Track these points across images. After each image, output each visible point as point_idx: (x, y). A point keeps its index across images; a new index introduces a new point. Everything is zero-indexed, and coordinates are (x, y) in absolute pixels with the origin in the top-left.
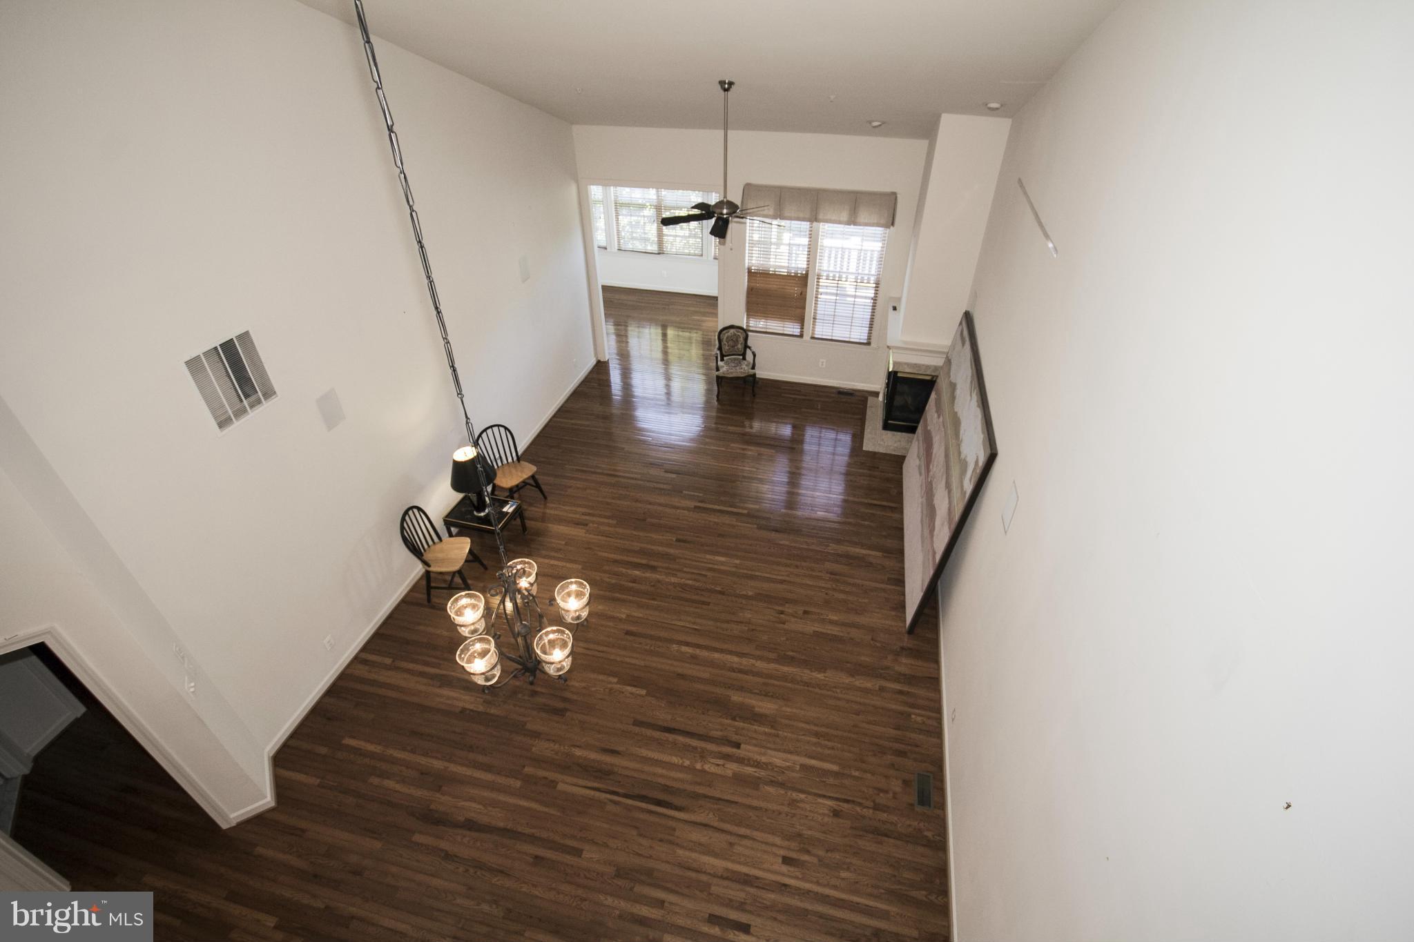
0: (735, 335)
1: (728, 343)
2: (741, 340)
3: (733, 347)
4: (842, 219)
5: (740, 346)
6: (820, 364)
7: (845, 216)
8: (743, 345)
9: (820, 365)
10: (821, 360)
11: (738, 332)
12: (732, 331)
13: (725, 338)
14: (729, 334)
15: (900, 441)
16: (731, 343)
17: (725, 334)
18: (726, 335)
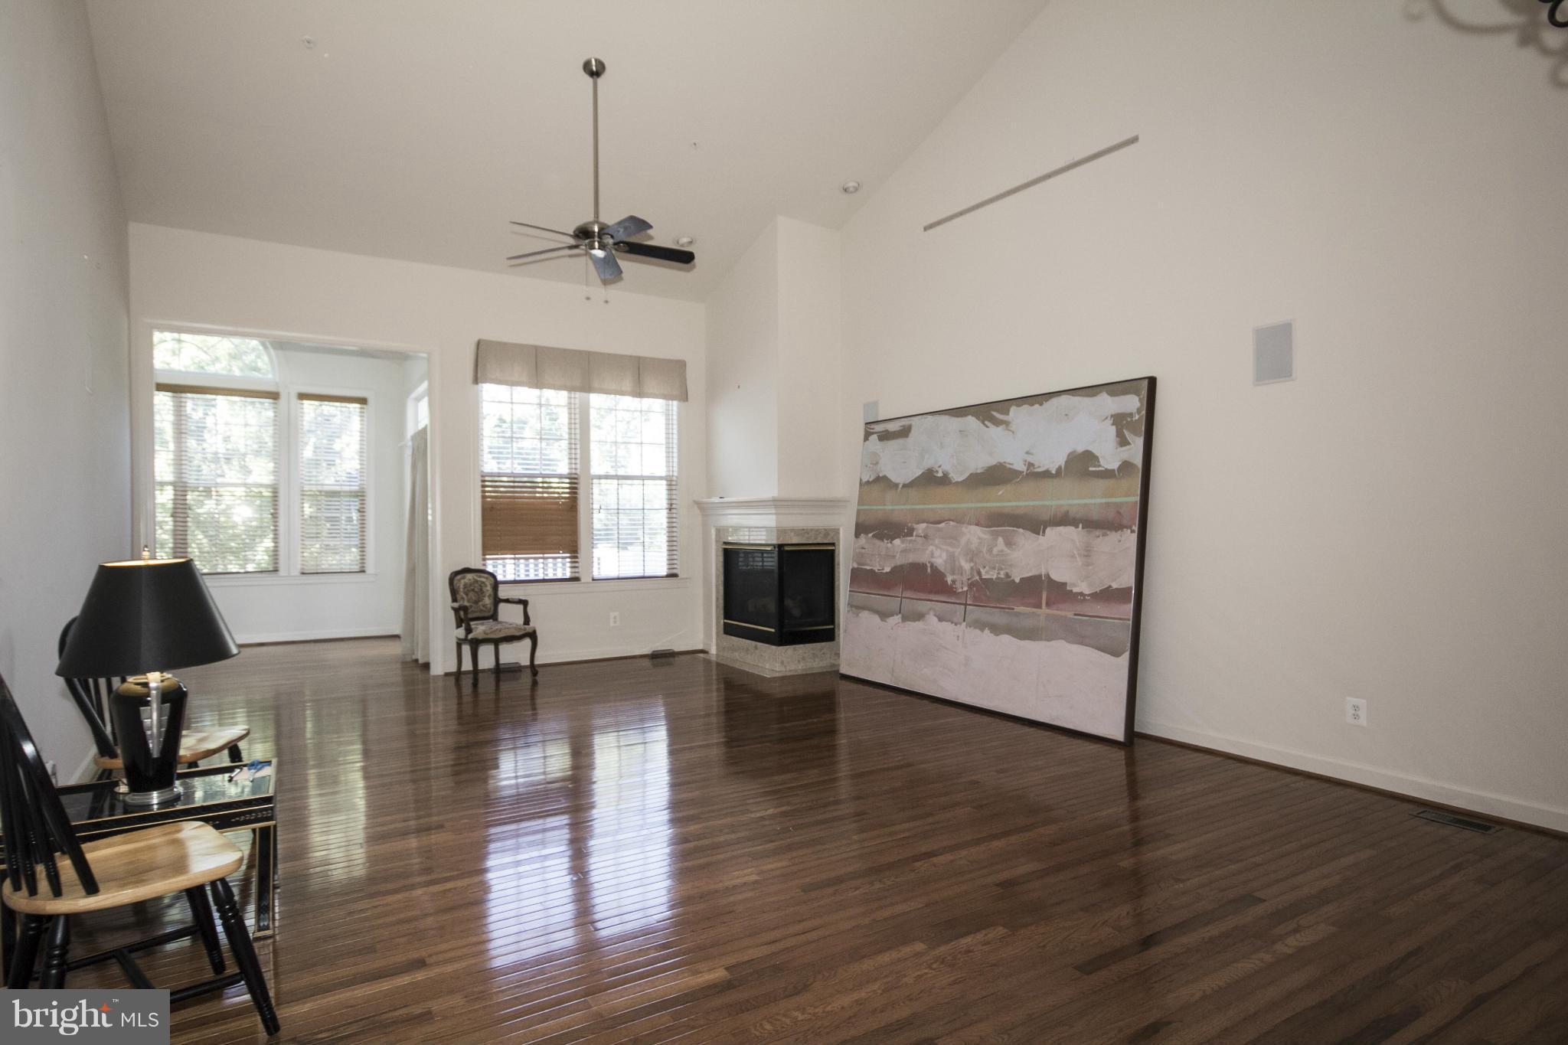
0: (477, 581)
1: (467, 595)
2: (489, 589)
3: (476, 602)
4: (623, 389)
5: (488, 601)
6: (612, 620)
7: (627, 384)
8: (492, 598)
9: (612, 624)
10: (612, 615)
11: (480, 577)
12: (469, 576)
13: (462, 586)
14: (466, 580)
15: (804, 659)
16: (471, 594)
17: (459, 580)
18: (463, 581)
